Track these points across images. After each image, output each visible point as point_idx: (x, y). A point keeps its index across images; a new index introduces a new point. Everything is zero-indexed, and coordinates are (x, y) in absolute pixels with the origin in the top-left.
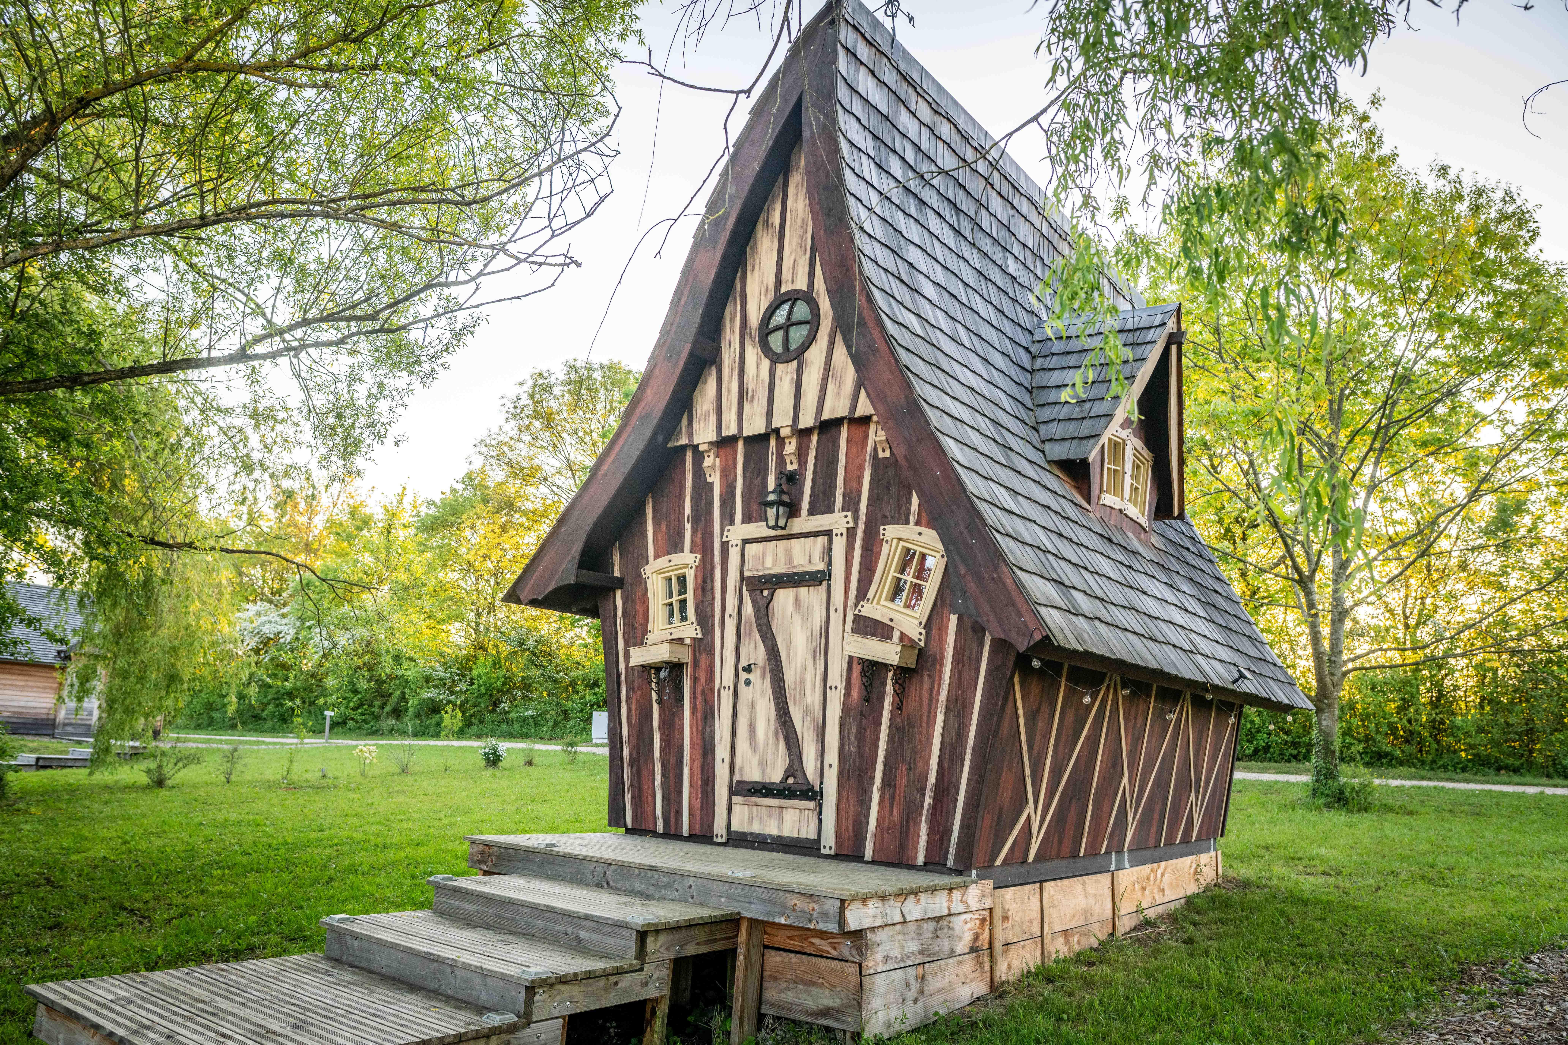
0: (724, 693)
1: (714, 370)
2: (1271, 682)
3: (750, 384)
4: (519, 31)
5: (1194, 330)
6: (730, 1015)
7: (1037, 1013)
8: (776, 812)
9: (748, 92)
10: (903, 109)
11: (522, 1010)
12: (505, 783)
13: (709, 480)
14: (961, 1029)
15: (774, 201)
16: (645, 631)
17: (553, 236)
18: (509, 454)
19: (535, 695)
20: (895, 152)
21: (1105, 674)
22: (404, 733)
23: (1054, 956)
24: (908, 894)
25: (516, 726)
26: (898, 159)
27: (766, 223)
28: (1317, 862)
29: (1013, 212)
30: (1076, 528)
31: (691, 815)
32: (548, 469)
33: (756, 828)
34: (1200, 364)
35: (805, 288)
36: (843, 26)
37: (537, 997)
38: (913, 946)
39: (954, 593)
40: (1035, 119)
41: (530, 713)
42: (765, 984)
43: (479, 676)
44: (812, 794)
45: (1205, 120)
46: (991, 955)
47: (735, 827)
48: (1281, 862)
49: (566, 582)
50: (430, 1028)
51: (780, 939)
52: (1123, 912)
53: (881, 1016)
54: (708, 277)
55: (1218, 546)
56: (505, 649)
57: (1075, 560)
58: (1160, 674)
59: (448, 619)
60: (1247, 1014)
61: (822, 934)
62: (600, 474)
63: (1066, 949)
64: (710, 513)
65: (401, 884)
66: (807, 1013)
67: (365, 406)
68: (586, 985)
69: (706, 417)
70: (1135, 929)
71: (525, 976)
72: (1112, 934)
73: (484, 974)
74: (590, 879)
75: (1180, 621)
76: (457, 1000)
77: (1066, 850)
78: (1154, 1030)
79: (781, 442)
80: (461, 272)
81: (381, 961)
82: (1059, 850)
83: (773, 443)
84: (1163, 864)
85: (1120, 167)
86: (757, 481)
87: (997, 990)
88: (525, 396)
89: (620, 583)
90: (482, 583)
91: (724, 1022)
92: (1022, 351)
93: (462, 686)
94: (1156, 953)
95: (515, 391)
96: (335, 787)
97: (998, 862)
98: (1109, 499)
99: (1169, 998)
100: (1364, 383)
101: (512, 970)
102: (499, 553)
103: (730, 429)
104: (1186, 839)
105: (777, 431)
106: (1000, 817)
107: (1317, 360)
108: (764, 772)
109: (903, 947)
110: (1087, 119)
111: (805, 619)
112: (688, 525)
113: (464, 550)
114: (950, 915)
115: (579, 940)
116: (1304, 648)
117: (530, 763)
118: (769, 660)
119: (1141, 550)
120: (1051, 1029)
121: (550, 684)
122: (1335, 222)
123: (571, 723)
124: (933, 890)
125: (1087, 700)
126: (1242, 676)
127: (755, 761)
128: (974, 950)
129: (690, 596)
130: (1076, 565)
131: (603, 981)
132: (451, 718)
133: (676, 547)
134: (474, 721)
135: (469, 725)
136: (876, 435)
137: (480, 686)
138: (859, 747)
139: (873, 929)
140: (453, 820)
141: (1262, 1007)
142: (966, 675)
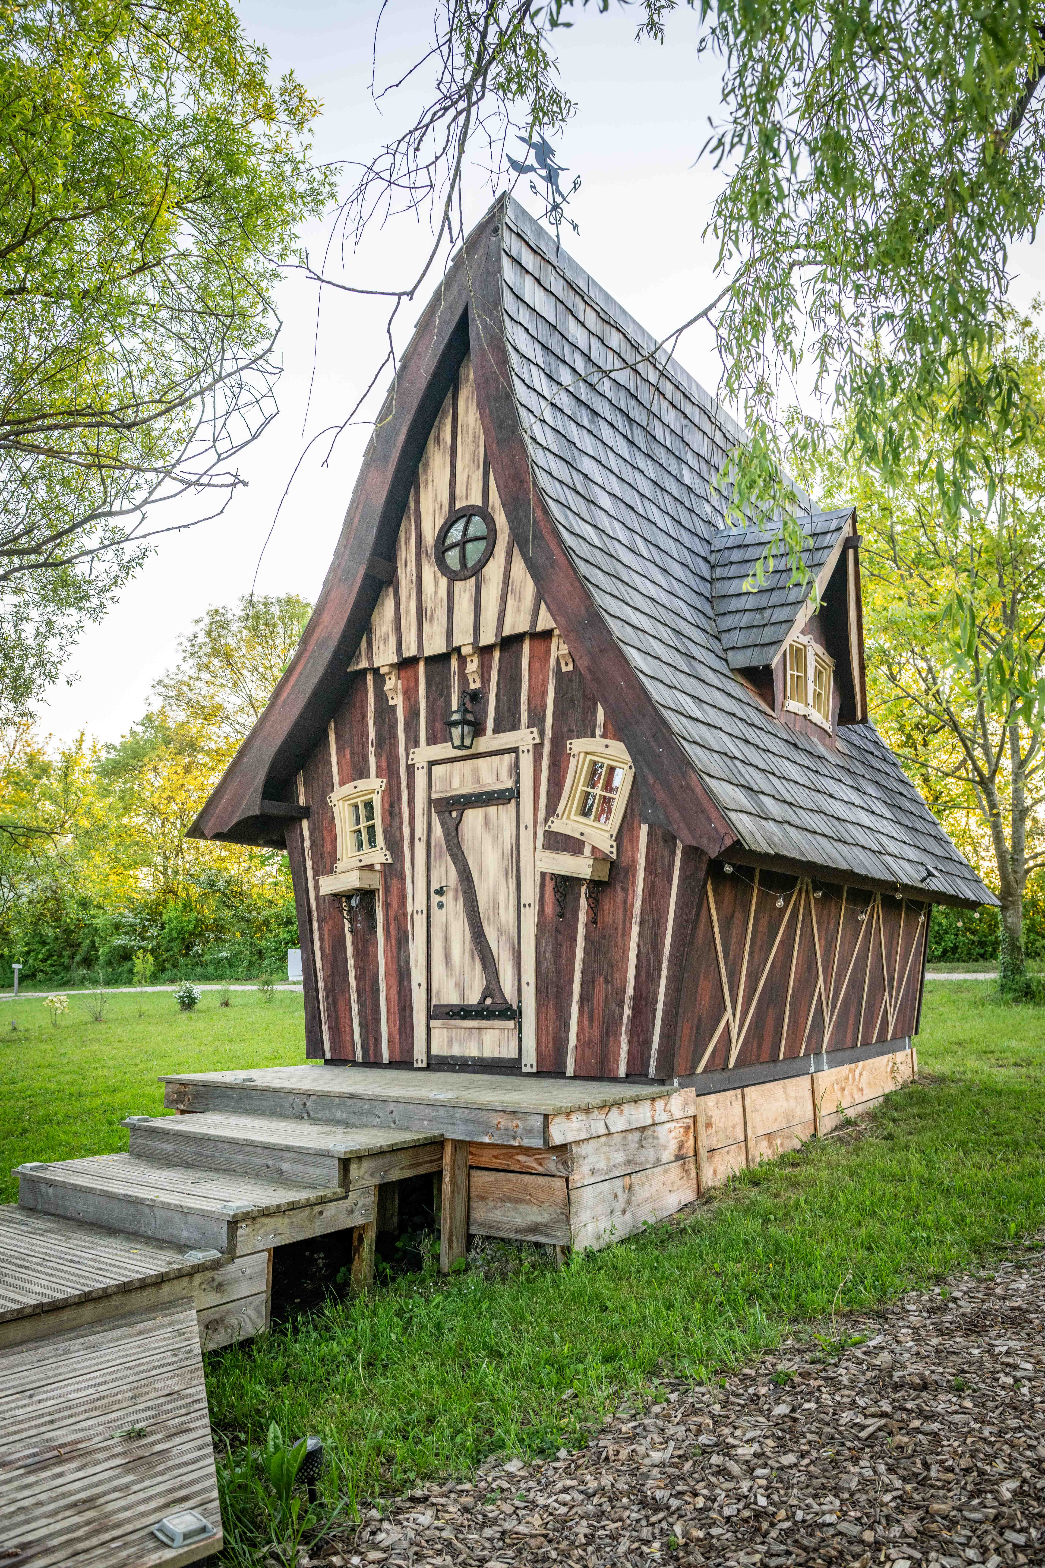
0: (417, 917)
1: (391, 590)
2: (958, 880)
3: (428, 603)
4: (173, 251)
5: (869, 539)
6: (439, 1238)
7: (745, 1215)
8: (476, 1032)
9: (411, 294)
10: (571, 318)
11: (225, 1245)
12: (201, 1025)
13: (391, 703)
14: (670, 1236)
15: (444, 417)
16: (334, 859)
17: (219, 460)
18: (189, 694)
19: (228, 936)
20: (565, 362)
21: (796, 879)
22: (95, 982)
23: (758, 1160)
24: (611, 1106)
25: (211, 969)
26: (568, 368)
27: (438, 439)
28: (1009, 1054)
29: (686, 422)
30: (762, 734)
31: (390, 1042)
32: (229, 707)
33: (456, 1051)
34: (876, 572)
35: (479, 503)
36: (506, 232)
37: (240, 1232)
38: (619, 1157)
39: (643, 803)
40: (704, 314)
41: (224, 954)
42: (473, 1205)
43: (170, 920)
44: (510, 1013)
45: (875, 298)
46: (697, 1162)
47: (435, 1051)
48: (974, 1057)
49: (251, 814)
50: (131, 1270)
51: (485, 1159)
52: (823, 1113)
53: (591, 1228)
54: (380, 497)
55: (900, 752)
56: (195, 891)
57: (762, 765)
58: (850, 875)
59: (135, 864)
60: (949, 1203)
61: (527, 1151)
62: (280, 702)
63: (770, 1152)
64: (394, 736)
65: (98, 1132)
66: (517, 1231)
67: (34, 645)
68: (290, 1217)
69: (385, 639)
70: (836, 1128)
71: (226, 1211)
72: (814, 1135)
73: (184, 1212)
74: (289, 1111)
75: (868, 823)
76: (157, 1240)
77: (765, 1055)
78: (859, 1224)
79: (462, 660)
80: (125, 501)
81: (77, 1206)
82: (758, 1056)
83: (454, 663)
84: (861, 1064)
85: (792, 351)
86: (441, 702)
87: (704, 1196)
88: (202, 634)
89: (306, 812)
90: (168, 826)
91: (432, 1245)
92: (701, 562)
93: (154, 931)
94: (858, 1150)
95: (193, 629)
96: (27, 1039)
97: (700, 1070)
98: (793, 705)
99: (872, 1192)
100: (1035, 587)
101: (213, 1206)
102: (184, 794)
103: (411, 650)
104: (882, 1039)
105: (458, 650)
106: (698, 1026)
107: (989, 563)
108: (461, 994)
109: (608, 1159)
110: (757, 305)
111: (495, 838)
112: (372, 750)
113: (148, 794)
114: (654, 1124)
115: (281, 1172)
116: (987, 849)
117: (226, 1004)
118: (461, 882)
119: (826, 754)
120: (759, 1230)
121: (243, 925)
122: (1010, 392)
123: (266, 962)
124: (636, 1100)
125: (780, 903)
126: (930, 874)
127: (452, 983)
128: (679, 1158)
129: (378, 821)
130: (763, 770)
131: (307, 1212)
132: (143, 963)
133: (361, 772)
134: (167, 965)
135: (163, 970)
136: (558, 649)
137: (171, 930)
138: (555, 962)
139: (578, 1142)
140: (150, 1064)
141: (963, 1195)
142: (659, 886)
